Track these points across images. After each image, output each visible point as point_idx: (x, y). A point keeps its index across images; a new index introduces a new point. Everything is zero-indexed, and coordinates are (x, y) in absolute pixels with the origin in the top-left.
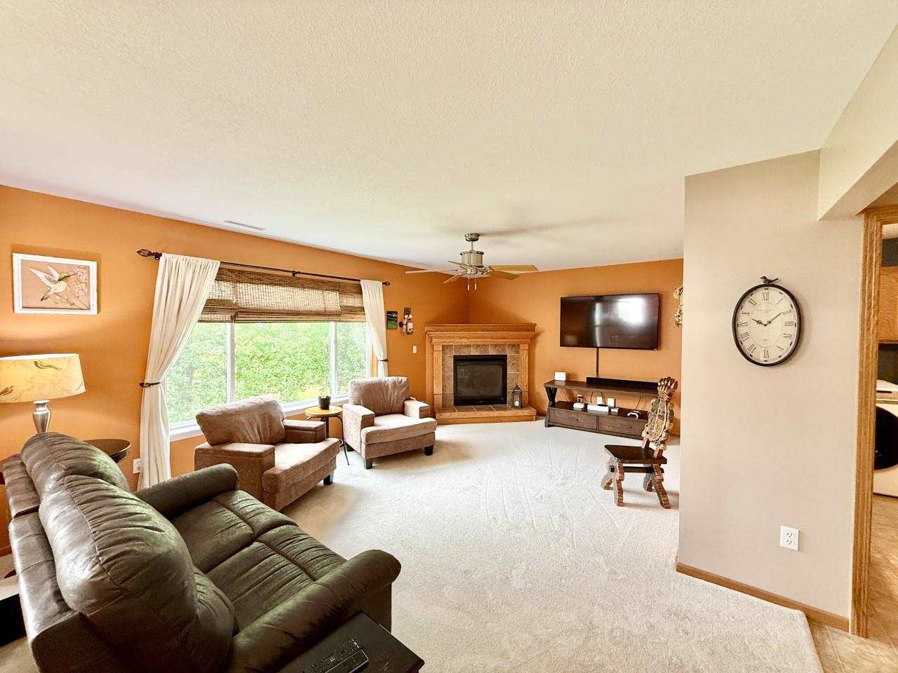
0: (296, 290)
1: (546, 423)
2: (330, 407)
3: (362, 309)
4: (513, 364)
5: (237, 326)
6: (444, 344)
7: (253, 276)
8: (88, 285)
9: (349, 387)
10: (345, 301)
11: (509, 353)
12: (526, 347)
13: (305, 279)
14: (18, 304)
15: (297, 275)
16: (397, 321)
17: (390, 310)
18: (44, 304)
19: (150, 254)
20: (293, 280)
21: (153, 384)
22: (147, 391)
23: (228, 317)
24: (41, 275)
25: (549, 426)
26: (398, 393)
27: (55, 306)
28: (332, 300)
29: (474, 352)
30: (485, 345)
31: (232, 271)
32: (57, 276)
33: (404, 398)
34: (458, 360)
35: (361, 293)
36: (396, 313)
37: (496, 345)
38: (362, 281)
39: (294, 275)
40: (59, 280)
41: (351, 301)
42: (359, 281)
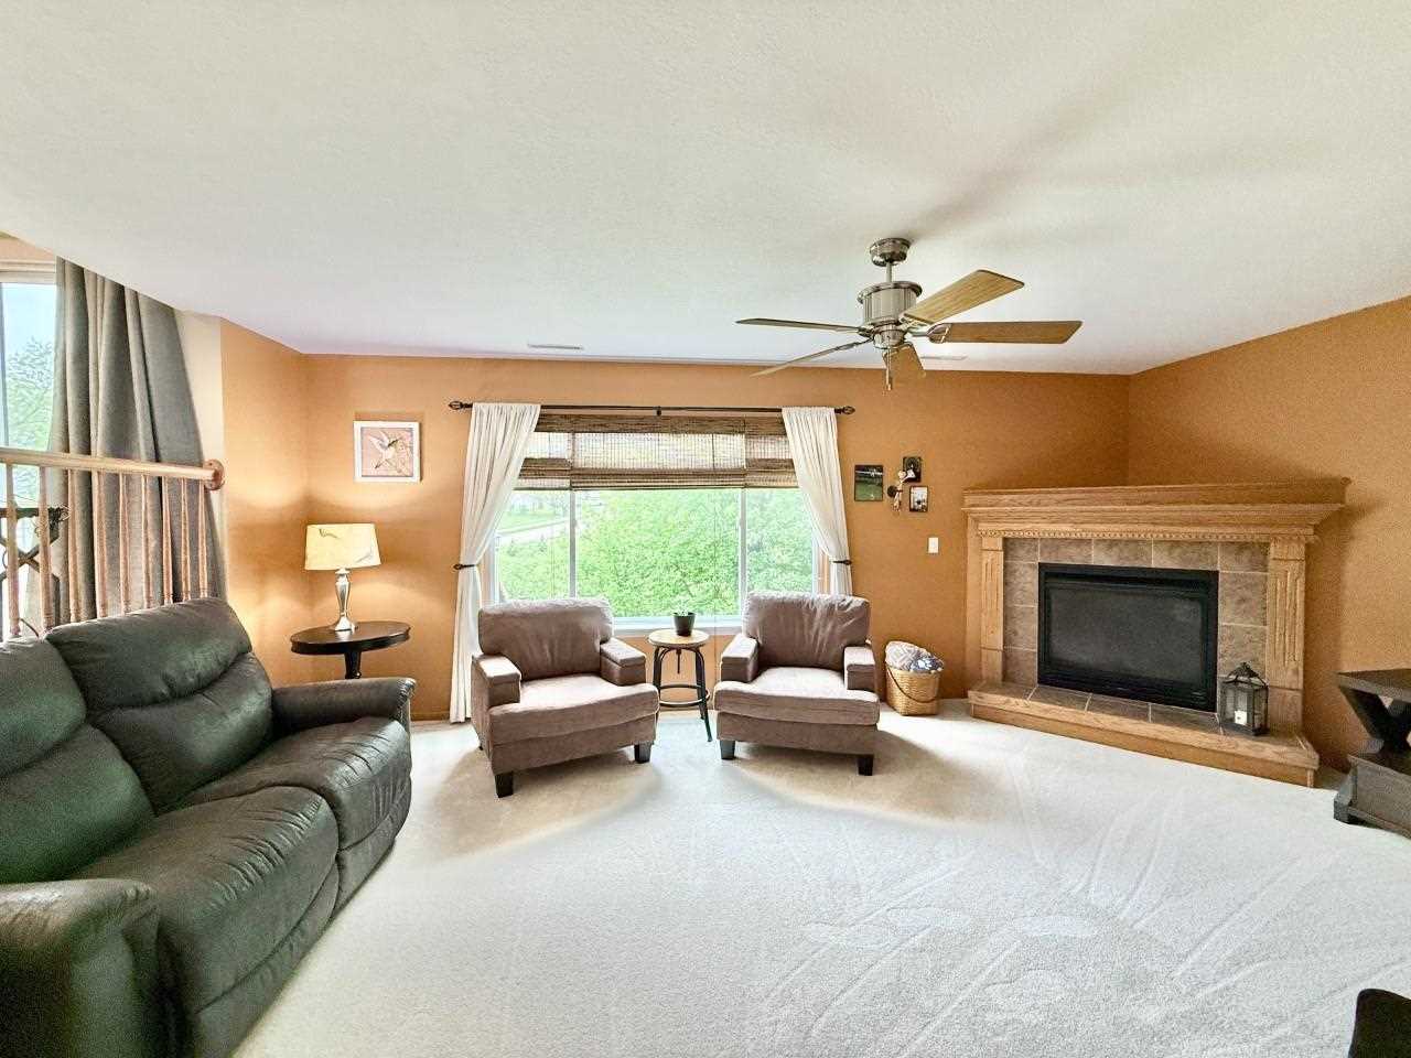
0: (664, 437)
1: (1336, 805)
2: (694, 632)
3: (790, 464)
4: (1243, 600)
5: (579, 494)
6: (1010, 535)
7: (592, 421)
8: (411, 448)
9: (743, 605)
10: (757, 450)
11: (1227, 568)
12: (1297, 551)
13: (679, 418)
14: (358, 473)
15: (664, 413)
16: (881, 485)
17: (863, 463)
18: (381, 471)
19: (462, 406)
20: (657, 421)
21: (465, 566)
22: (462, 573)
23: (566, 483)
24: (375, 441)
25: (1353, 820)
26: (834, 627)
27: (385, 474)
28: (731, 449)
29: (1100, 558)
30: (1136, 541)
31: (565, 416)
32: (387, 443)
33: (845, 641)
34: (1050, 575)
35: (785, 434)
36: (880, 468)
37: (1176, 544)
38: (784, 409)
39: (659, 413)
40: (390, 445)
41: (768, 449)
42: (780, 410)
